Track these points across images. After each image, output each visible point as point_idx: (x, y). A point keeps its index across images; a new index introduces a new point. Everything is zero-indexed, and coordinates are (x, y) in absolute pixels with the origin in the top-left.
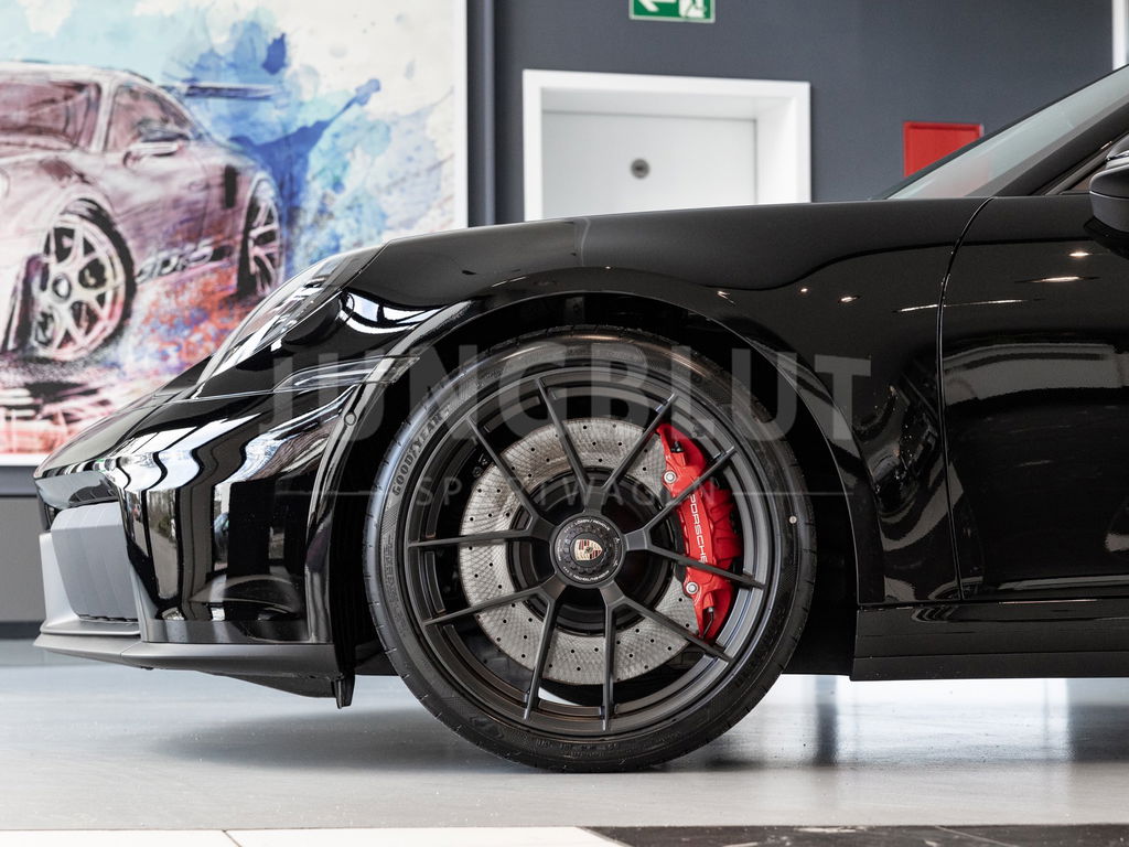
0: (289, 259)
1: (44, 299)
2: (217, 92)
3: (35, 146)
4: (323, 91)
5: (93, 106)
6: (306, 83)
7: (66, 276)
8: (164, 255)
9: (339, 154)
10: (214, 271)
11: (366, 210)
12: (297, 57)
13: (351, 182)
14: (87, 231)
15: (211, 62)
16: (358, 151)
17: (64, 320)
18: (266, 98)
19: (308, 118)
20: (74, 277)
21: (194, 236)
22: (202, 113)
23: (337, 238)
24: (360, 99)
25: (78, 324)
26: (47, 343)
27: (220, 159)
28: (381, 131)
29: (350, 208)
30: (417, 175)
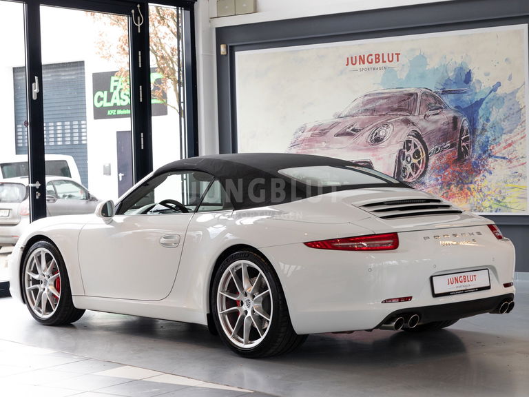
0: (473, 146)
1: (404, 163)
2: (450, 92)
3: (400, 115)
4: (483, 88)
5: (415, 100)
6: (477, 86)
7: (409, 155)
8: (436, 147)
9: (488, 109)
10: (451, 151)
11: (497, 128)
12: (474, 78)
13: (492, 119)
14: (415, 140)
15: (449, 82)
16: (494, 107)
17: (409, 169)
18: (465, 92)
19: (478, 98)
20: (412, 155)
21: (445, 141)
22: (447, 100)
23: (488, 138)
24: (494, 89)
25: (413, 171)
26: (405, 177)
27: (452, 114)
28: (501, 100)
29: (492, 128)
30: (513, 114)
